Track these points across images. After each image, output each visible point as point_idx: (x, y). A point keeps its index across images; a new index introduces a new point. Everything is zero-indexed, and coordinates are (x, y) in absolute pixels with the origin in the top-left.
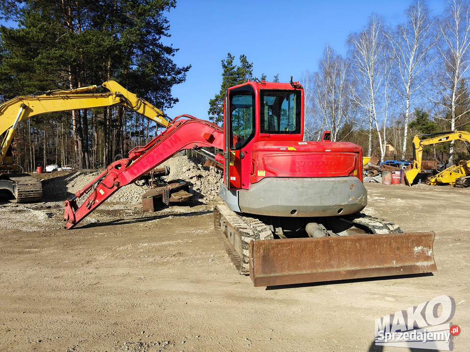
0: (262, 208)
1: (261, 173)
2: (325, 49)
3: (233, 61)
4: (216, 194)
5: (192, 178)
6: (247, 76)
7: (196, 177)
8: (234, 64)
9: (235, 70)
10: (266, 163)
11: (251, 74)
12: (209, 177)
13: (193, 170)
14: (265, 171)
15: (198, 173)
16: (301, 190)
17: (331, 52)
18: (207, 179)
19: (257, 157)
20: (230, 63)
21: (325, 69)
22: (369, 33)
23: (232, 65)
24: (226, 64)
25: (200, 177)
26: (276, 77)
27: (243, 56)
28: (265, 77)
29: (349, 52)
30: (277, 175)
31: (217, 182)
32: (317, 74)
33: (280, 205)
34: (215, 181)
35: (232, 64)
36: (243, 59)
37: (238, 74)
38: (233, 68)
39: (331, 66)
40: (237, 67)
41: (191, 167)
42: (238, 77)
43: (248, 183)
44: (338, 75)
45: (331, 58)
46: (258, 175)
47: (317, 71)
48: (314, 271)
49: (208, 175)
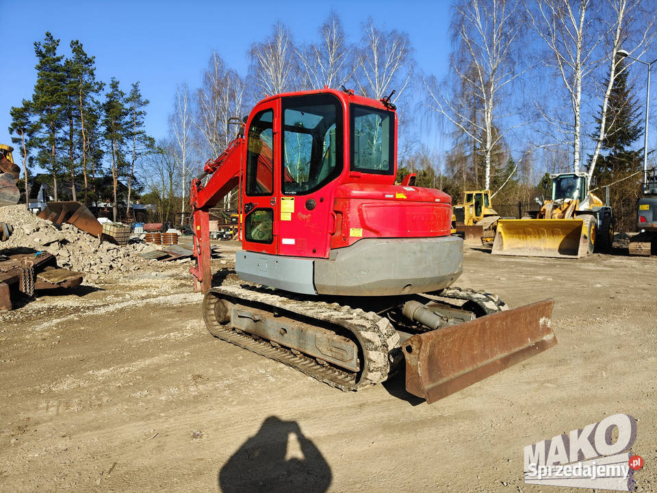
0: (364, 285)
1: (355, 233)
2: (212, 58)
3: (58, 48)
4: (100, 271)
5: (48, 245)
6: (86, 77)
7: (57, 243)
8: (59, 53)
9: (62, 62)
10: (365, 217)
11: (93, 74)
12: (80, 243)
13: (46, 230)
14: (361, 229)
15: (58, 235)
16: (419, 255)
17: (220, 63)
18: (77, 246)
19: (349, 207)
20: (52, 50)
21: (212, 85)
22: (274, 47)
23: (55, 54)
24: (44, 51)
25: (64, 242)
26: (135, 86)
27: (77, 42)
28: (118, 83)
29: (251, 67)
30: (381, 235)
31: (97, 251)
32: (200, 91)
33: (392, 278)
34: (93, 249)
35: (56, 52)
36: (77, 47)
37: (68, 71)
38: (58, 60)
39: (222, 84)
40: (64, 59)
41: (42, 225)
42: (68, 77)
43: (325, 248)
44: (232, 96)
45: (220, 71)
46: (351, 235)
47: (202, 87)
48: (475, 367)
49: (78, 239)
